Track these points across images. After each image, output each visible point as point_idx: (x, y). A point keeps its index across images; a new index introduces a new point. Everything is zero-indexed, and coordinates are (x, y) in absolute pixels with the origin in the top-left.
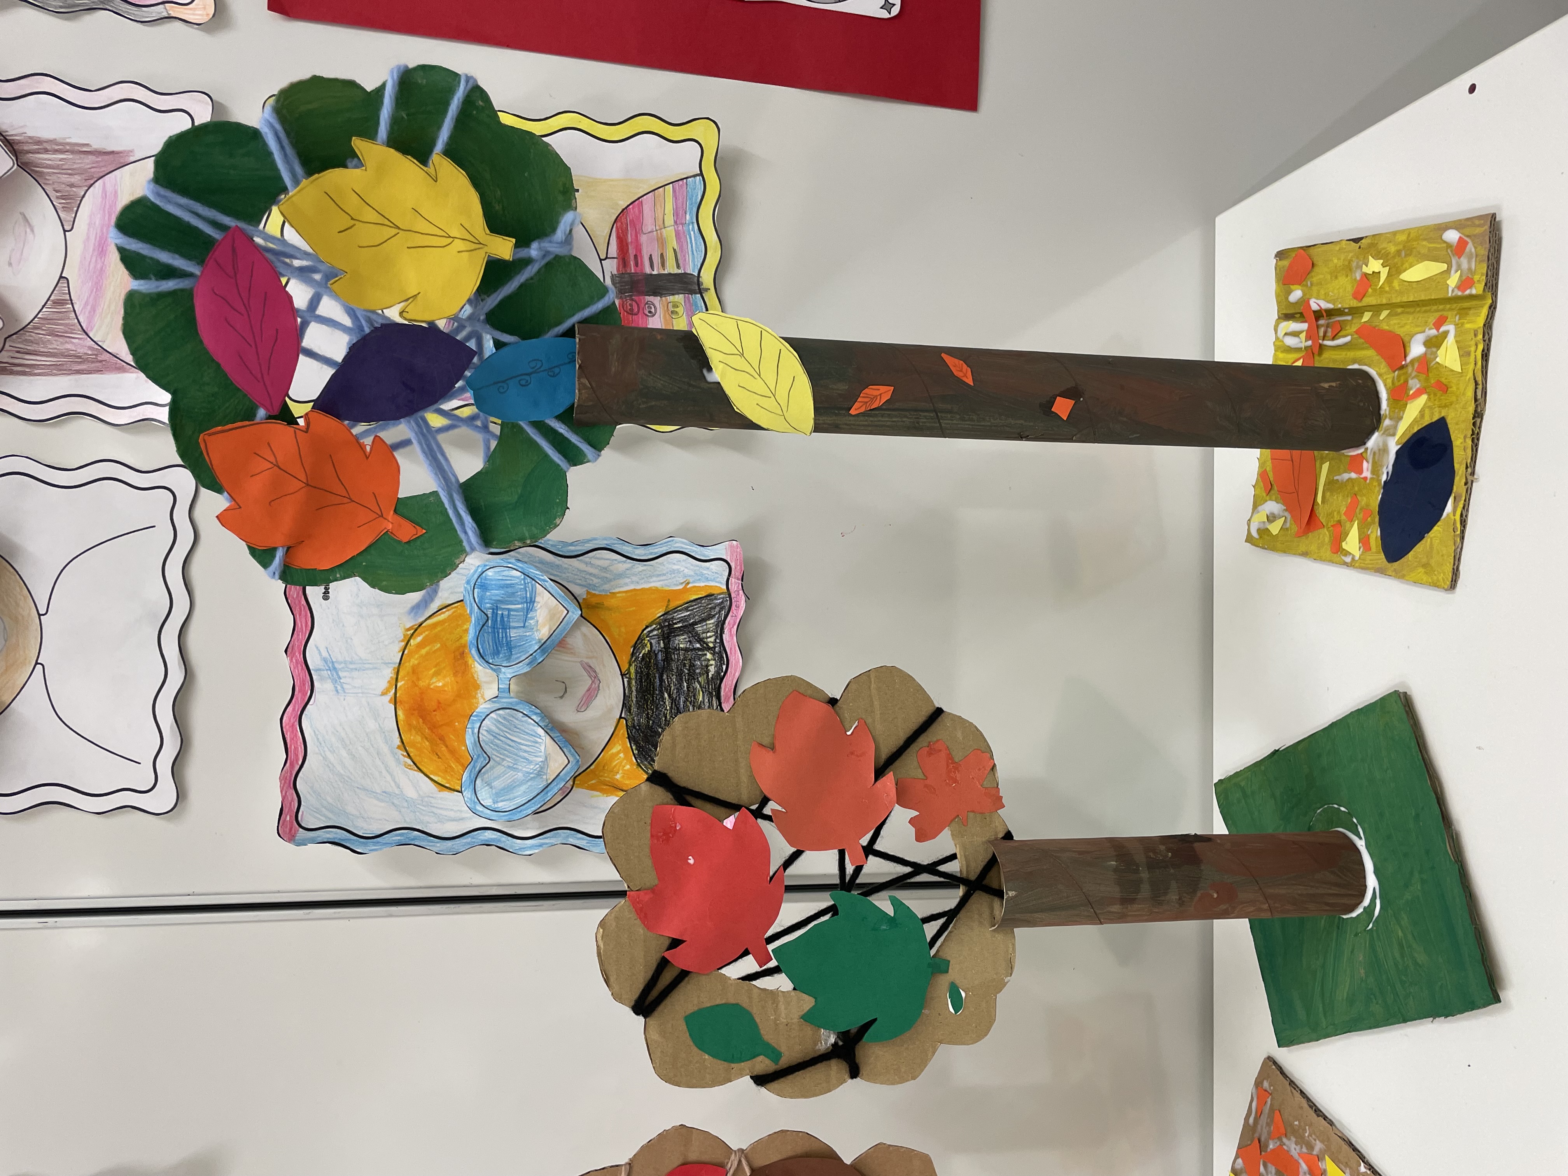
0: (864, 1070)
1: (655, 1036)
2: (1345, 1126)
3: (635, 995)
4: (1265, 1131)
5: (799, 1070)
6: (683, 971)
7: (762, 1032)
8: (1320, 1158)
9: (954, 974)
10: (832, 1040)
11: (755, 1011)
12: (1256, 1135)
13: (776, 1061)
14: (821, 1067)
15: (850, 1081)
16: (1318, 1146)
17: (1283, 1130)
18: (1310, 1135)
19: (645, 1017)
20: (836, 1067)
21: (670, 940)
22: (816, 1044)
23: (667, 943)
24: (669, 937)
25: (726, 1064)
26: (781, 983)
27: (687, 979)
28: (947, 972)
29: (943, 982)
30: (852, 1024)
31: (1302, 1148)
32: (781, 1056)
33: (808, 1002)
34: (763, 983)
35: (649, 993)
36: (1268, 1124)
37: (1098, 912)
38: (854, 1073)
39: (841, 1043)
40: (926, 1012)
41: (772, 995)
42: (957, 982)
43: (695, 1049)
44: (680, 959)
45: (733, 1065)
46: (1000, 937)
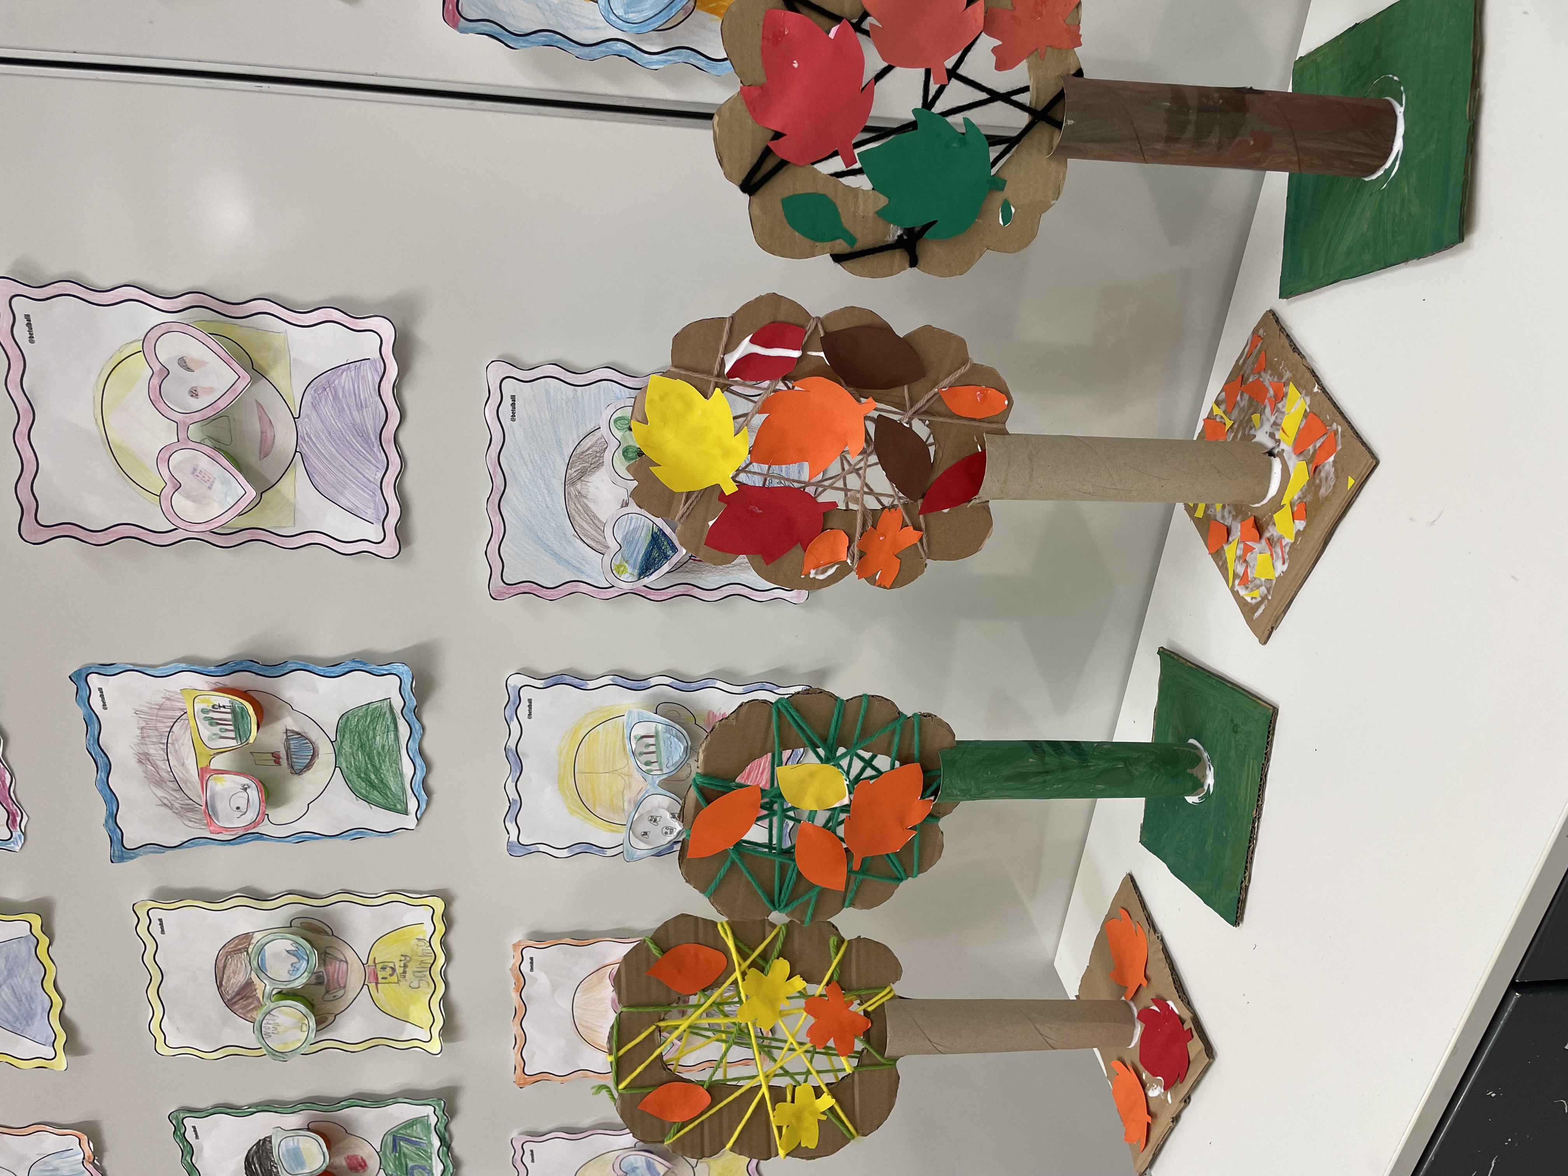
0: (921, 262)
1: (757, 211)
2: (1313, 360)
3: (743, 176)
4: (1250, 368)
5: (869, 254)
6: (782, 160)
7: (842, 221)
8: (1286, 384)
9: (1008, 192)
10: (899, 232)
11: (839, 203)
12: (1242, 373)
13: (852, 245)
14: (887, 254)
15: (910, 269)
16: (1288, 375)
17: (1263, 366)
18: (1283, 368)
19: (750, 195)
20: (899, 257)
21: (774, 133)
22: (885, 237)
23: (771, 135)
24: (773, 130)
25: (812, 242)
26: (862, 182)
27: (785, 168)
28: (1003, 190)
29: (998, 198)
30: (917, 223)
31: (1274, 378)
32: (856, 242)
33: (882, 201)
34: (847, 181)
35: (753, 176)
36: (1253, 363)
37: (1144, 147)
38: (913, 263)
39: (905, 237)
40: (980, 221)
41: (855, 192)
42: (1011, 200)
43: (788, 227)
44: (782, 150)
45: (817, 244)
46: (1054, 165)
